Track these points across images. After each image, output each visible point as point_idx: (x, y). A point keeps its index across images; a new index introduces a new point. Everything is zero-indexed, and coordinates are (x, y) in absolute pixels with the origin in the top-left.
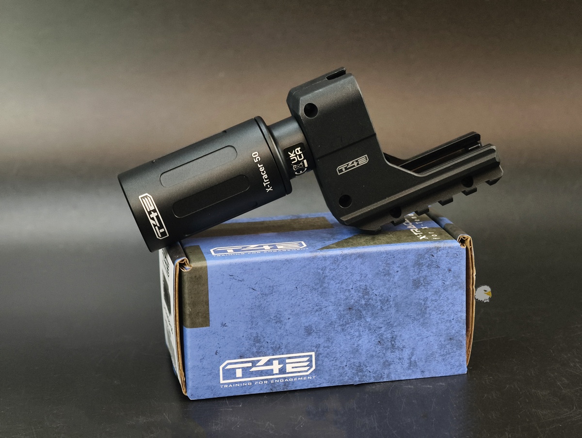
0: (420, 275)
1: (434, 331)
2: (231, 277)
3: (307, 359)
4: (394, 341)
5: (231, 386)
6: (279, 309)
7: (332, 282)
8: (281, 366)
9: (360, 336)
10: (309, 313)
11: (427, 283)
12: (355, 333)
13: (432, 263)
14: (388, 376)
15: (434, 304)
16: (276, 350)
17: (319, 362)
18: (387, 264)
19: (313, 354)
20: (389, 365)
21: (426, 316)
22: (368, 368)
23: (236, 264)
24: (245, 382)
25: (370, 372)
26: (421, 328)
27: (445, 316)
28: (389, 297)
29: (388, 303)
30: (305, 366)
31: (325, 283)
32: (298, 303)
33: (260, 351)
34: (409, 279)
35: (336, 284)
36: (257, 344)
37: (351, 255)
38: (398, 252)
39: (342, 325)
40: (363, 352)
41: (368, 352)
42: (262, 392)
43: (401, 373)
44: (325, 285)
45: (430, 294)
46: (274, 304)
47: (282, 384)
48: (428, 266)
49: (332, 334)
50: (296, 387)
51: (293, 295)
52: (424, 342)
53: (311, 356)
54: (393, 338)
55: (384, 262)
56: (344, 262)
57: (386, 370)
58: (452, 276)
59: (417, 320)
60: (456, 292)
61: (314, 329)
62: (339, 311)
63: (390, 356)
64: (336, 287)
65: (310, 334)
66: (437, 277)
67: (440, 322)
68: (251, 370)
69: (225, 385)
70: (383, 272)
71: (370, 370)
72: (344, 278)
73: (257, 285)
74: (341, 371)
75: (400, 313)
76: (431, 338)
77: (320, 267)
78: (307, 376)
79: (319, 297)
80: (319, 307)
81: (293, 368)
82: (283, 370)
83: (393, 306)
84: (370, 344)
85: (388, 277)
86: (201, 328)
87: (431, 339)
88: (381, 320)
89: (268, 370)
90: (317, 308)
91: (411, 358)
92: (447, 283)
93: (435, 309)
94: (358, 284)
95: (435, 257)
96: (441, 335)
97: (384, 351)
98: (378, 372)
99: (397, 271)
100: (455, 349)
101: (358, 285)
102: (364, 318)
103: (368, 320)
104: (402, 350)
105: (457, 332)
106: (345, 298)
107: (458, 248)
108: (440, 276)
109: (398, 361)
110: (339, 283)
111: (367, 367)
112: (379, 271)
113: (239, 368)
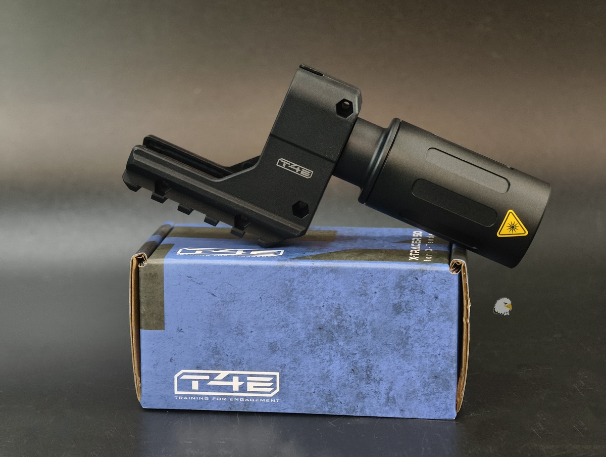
0: (402, 299)
1: (417, 365)
2: (189, 279)
3: (270, 379)
4: (370, 372)
5: (186, 398)
6: (241, 320)
7: (301, 296)
8: (242, 383)
9: (331, 360)
10: (274, 328)
11: (410, 310)
12: (326, 357)
13: (416, 287)
14: (362, 410)
15: (417, 334)
16: (237, 365)
17: (284, 385)
18: (363, 283)
19: (277, 374)
20: (364, 398)
21: (407, 347)
22: (339, 398)
23: (195, 265)
24: (201, 396)
25: (341, 403)
26: (401, 360)
27: (430, 350)
28: (365, 321)
29: (364, 327)
30: (268, 387)
31: (292, 296)
32: (262, 315)
33: (219, 364)
34: (389, 303)
35: (305, 299)
36: (216, 356)
37: (322, 268)
38: (377, 271)
39: (311, 346)
40: (335, 379)
41: (340, 381)
42: (220, 409)
43: (377, 409)
44: (292, 299)
45: (413, 322)
46: (235, 314)
47: (242, 404)
48: (411, 291)
49: (300, 355)
50: (257, 409)
51: (256, 306)
52: (405, 376)
53: (275, 376)
54: (368, 367)
55: (361, 280)
56: (315, 276)
57: (360, 403)
58: (439, 304)
59: (397, 350)
60: (444, 324)
61: (279, 346)
62: (308, 330)
63: (364, 387)
64: (304, 302)
65: (274, 352)
66: (421, 304)
67: (424, 356)
68: (208, 384)
69: (180, 396)
70: (359, 292)
71: (342, 401)
72: (314, 293)
73: (217, 290)
74: (308, 397)
75: (377, 340)
76: (413, 372)
77: (288, 278)
78: (270, 398)
79: (286, 312)
80: (285, 323)
81: (254, 387)
82: (243, 388)
83: (370, 331)
84: (342, 371)
85: (364, 298)
86: (156, 331)
87: (413, 374)
88: (356, 345)
89: (227, 386)
90: (282, 323)
91: (389, 393)
92: (433, 312)
93: (418, 340)
94: (331, 301)
95: (420, 280)
96: (424, 372)
97: (358, 381)
98: (350, 404)
99: (375, 292)
100: (441, 389)
101: (331, 303)
102: (336, 341)
103: (341, 343)
104: (379, 382)
105: (444, 370)
106: (315, 315)
107: (447, 273)
108: (425, 303)
109: (373, 394)
110: (308, 298)
111: (337, 397)
112: (355, 290)
113: (196, 380)
